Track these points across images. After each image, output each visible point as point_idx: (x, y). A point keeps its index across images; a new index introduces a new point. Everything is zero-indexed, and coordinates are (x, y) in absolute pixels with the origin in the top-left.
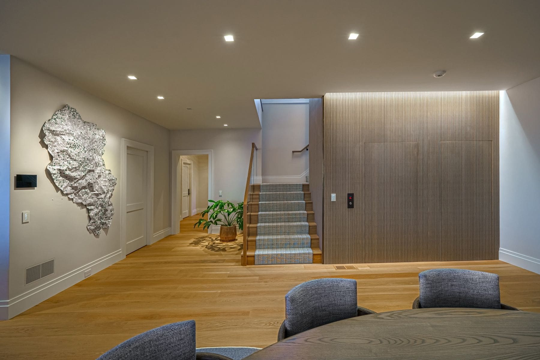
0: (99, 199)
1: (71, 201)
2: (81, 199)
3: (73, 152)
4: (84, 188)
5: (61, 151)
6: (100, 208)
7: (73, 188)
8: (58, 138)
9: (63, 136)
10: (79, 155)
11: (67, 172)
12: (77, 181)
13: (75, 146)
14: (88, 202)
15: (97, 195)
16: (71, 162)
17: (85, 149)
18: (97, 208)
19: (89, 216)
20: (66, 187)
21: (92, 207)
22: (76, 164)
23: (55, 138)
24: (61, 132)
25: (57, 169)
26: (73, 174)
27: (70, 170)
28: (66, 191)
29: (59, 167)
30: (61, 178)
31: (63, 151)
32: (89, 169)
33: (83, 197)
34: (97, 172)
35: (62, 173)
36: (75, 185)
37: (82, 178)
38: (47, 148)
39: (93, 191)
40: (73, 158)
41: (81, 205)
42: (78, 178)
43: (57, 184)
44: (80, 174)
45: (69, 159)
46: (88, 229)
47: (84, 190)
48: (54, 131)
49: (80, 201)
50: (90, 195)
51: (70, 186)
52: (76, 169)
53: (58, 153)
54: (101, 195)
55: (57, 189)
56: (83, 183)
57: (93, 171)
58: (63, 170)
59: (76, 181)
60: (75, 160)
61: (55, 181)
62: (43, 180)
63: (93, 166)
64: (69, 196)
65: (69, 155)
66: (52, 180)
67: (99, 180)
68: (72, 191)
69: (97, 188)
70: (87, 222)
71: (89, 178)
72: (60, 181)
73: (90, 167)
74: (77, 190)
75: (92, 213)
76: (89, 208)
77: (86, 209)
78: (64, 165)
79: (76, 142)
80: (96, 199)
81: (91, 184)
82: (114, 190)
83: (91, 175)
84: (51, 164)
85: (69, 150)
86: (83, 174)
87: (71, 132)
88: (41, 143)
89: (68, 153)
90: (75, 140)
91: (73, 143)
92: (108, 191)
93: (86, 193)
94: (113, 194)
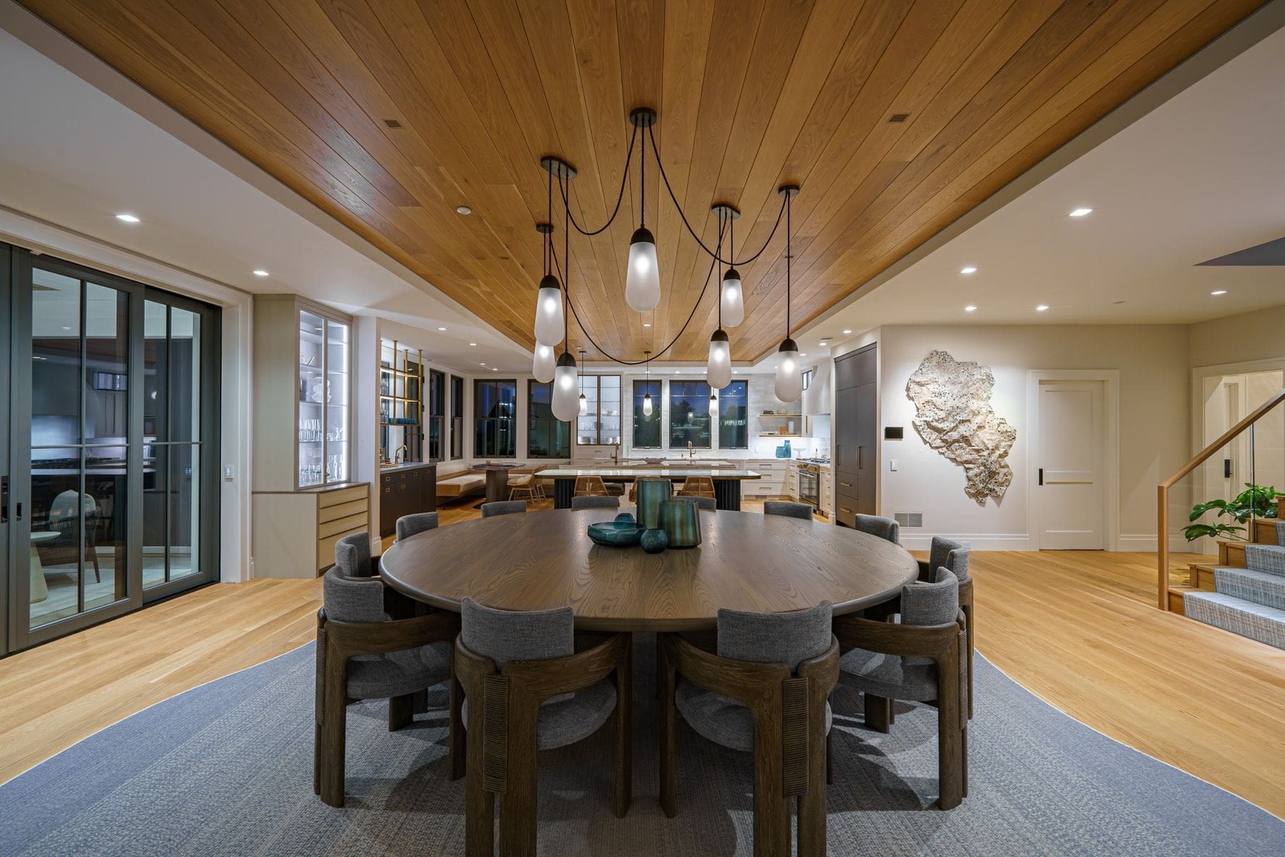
0: (981, 456)
1: (943, 456)
2: (954, 454)
3: (938, 401)
4: (957, 441)
5: (925, 402)
6: (982, 468)
7: (944, 441)
8: (924, 388)
9: (929, 386)
10: (946, 404)
11: (934, 424)
12: (947, 433)
13: (940, 394)
14: (965, 459)
15: (978, 451)
16: (938, 412)
17: (954, 396)
18: (979, 468)
19: (968, 476)
20: (935, 439)
21: (971, 466)
22: (942, 414)
23: (921, 389)
24: (927, 382)
25: (922, 421)
26: (940, 426)
27: (937, 421)
28: (935, 443)
29: (925, 419)
30: (929, 430)
31: (928, 402)
32: (961, 418)
33: (956, 452)
34: (976, 422)
35: (928, 424)
36: (945, 438)
37: (953, 429)
38: (913, 401)
39: (971, 446)
40: (940, 408)
41: (954, 460)
42: (946, 430)
43: (924, 437)
44: (948, 425)
45: (935, 409)
46: (966, 492)
47: (957, 444)
48: (920, 382)
49: (953, 456)
50: (967, 450)
51: (939, 439)
52: (943, 420)
53: (923, 404)
54: (983, 451)
55: (926, 442)
56: (955, 435)
57: (969, 421)
58: (928, 421)
59: (944, 433)
60: (942, 410)
61: (922, 433)
62: (909, 432)
63: (968, 415)
64: (940, 450)
65: (935, 405)
66: (919, 432)
67: (980, 433)
68: (943, 444)
69: (976, 442)
70: (965, 483)
71: (963, 430)
72: (928, 433)
73: (963, 417)
74: (948, 444)
75: (971, 473)
76: (967, 466)
77: (962, 467)
78: (930, 416)
79: (942, 389)
80: (976, 456)
81: (967, 437)
82: (1011, 446)
83: (966, 426)
84: (918, 416)
85: (935, 399)
86: (953, 425)
87: (937, 380)
88: (908, 395)
89: (933, 403)
90: (940, 388)
91: (937, 391)
92: (997, 447)
93: (961, 447)
94: (1011, 452)
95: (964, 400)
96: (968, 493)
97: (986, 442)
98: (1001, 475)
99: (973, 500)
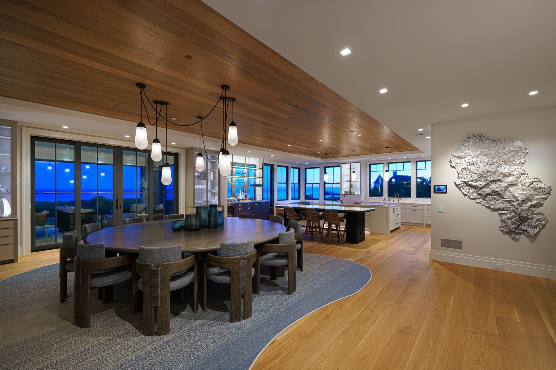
0: (512, 205)
1: (479, 204)
2: (488, 203)
3: (471, 168)
4: (491, 195)
5: (463, 169)
6: (513, 214)
7: (479, 194)
8: (463, 160)
9: (465, 158)
10: (477, 169)
11: (470, 183)
12: (480, 189)
13: (474, 163)
14: (498, 206)
15: (510, 202)
16: (473, 175)
17: (485, 164)
18: (510, 213)
19: (501, 219)
20: (472, 193)
21: (504, 212)
22: (476, 177)
23: (461, 161)
24: (463, 155)
25: (461, 181)
26: (474, 184)
27: (472, 181)
28: (472, 196)
29: (463, 180)
30: (467, 187)
31: (465, 169)
32: (492, 179)
33: (490, 202)
34: (507, 181)
35: (466, 183)
36: (479, 192)
37: (485, 187)
38: (455, 168)
39: (503, 198)
40: (473, 173)
41: (489, 207)
42: (479, 187)
43: (464, 192)
44: (481, 184)
45: (471, 174)
46: (500, 230)
47: (490, 197)
48: (458, 156)
49: (488, 205)
50: (500, 201)
51: (476, 193)
52: (477, 181)
53: (461, 170)
54: (514, 202)
55: (465, 195)
56: (487, 190)
57: (500, 180)
58: (466, 181)
59: (478, 189)
60: (475, 174)
61: (461, 189)
62: (451, 188)
63: (499, 176)
64: (477, 201)
65: (470, 171)
66: (459, 189)
67: (512, 189)
68: (478, 196)
69: (507, 196)
70: (500, 224)
71: (494, 187)
72: (465, 190)
73: (495, 178)
74: (485, 196)
75: (504, 217)
76: (500, 212)
77: (497, 212)
78: (467, 177)
79: (475, 160)
80: (509, 205)
81: (498, 191)
82: (546, 199)
83: (498, 184)
84: (459, 178)
85: (469, 167)
86: (484, 183)
87: (471, 154)
88: (451, 165)
89: (468, 169)
90: (473, 159)
91: (471, 161)
92: (528, 199)
93: (495, 199)
94: (546, 203)
95: (494, 166)
96: (502, 231)
97: (516, 195)
98: (534, 220)
99: (507, 237)
